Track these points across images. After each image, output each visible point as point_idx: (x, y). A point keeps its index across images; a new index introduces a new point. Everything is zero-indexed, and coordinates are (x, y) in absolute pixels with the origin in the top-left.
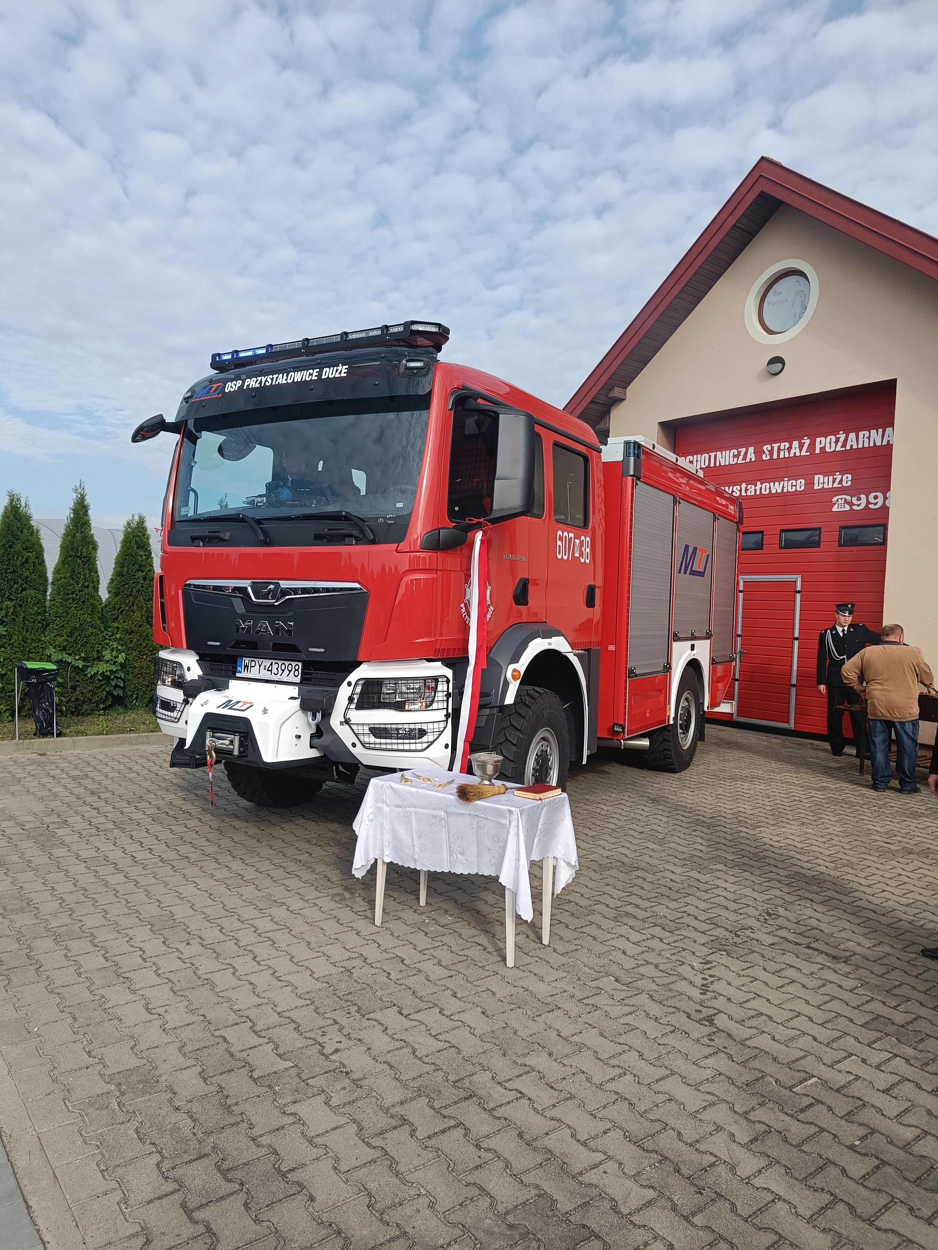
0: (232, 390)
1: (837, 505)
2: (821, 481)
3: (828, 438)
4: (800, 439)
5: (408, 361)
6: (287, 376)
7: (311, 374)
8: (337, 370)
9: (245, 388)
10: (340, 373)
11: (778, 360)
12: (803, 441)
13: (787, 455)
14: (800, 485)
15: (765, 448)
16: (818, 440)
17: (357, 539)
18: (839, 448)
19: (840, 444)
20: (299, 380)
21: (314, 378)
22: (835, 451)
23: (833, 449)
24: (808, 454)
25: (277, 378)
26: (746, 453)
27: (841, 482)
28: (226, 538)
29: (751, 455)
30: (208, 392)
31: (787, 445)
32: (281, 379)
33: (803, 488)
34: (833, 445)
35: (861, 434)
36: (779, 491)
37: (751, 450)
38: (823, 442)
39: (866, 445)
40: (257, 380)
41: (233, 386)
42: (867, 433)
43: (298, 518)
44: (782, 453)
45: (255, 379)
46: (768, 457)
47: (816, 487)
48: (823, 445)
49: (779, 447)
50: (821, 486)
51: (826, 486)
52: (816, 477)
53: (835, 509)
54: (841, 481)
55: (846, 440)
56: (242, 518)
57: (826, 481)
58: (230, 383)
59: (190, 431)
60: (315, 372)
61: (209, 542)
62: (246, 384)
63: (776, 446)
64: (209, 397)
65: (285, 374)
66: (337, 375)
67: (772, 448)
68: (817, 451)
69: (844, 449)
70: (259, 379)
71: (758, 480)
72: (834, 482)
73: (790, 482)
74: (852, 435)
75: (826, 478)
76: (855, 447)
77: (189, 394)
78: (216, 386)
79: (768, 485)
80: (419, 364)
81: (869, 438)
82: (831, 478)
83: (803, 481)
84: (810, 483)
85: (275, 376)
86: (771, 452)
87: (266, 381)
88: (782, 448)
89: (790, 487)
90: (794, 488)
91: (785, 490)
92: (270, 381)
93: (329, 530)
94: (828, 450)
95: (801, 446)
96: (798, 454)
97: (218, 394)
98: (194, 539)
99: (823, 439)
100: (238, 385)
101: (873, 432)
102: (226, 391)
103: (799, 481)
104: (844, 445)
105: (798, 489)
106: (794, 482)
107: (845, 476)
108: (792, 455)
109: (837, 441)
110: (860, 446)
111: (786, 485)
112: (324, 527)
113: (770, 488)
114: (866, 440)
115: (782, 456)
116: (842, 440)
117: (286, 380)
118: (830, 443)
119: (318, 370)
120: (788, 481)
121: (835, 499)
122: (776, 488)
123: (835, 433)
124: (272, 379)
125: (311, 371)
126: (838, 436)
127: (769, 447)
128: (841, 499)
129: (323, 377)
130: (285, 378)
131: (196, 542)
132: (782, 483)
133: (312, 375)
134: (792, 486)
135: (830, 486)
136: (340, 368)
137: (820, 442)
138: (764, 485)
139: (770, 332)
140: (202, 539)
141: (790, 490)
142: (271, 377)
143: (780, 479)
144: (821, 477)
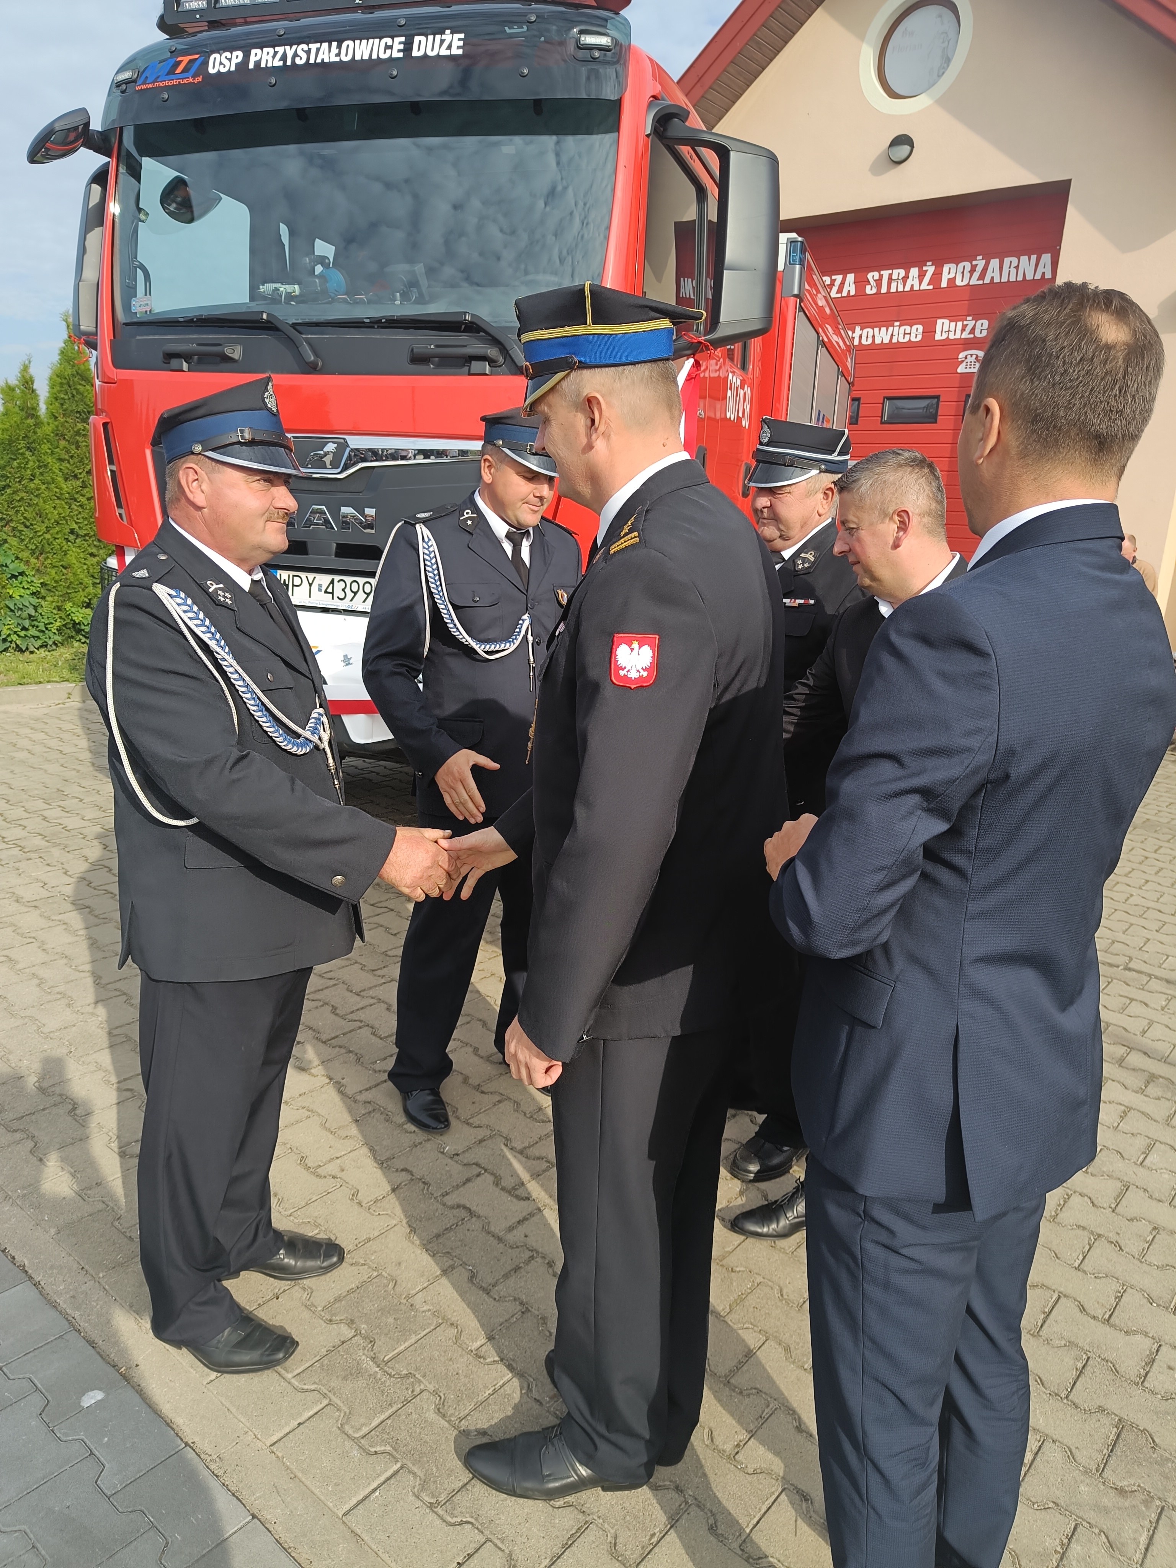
0: (223, 70)
1: (964, 363)
2: (946, 329)
3: (961, 265)
4: (920, 264)
5: (582, 32)
6: (339, 47)
7: (388, 47)
8: (442, 41)
9: (251, 66)
10: (449, 47)
11: (903, 140)
12: (925, 268)
13: (900, 289)
14: (916, 333)
15: (870, 276)
16: (946, 268)
17: (492, 362)
18: (974, 281)
19: (976, 275)
20: (366, 57)
21: (397, 55)
22: (968, 285)
23: (965, 283)
24: (931, 287)
25: (318, 50)
26: (843, 283)
27: (973, 331)
28: (236, 356)
29: (850, 287)
30: (172, 72)
31: (902, 272)
32: (327, 53)
33: (919, 338)
34: (967, 275)
35: (1007, 261)
36: (886, 341)
37: (851, 277)
38: (953, 271)
39: (1012, 279)
40: (276, 53)
41: (226, 63)
42: (1014, 260)
43: (377, 324)
44: (894, 285)
45: (271, 50)
46: (874, 291)
47: (938, 337)
48: (952, 275)
49: (890, 275)
50: (944, 336)
51: (952, 336)
52: (940, 322)
53: (960, 370)
54: (973, 329)
55: (985, 269)
56: (268, 322)
57: (952, 328)
58: (217, 55)
59: (129, 154)
60: (398, 43)
61: (200, 361)
62: (253, 59)
63: (886, 274)
64: (175, 82)
65: (334, 44)
66: (444, 52)
67: (881, 276)
68: (944, 284)
69: (981, 282)
70: (280, 50)
71: (858, 324)
72: (963, 330)
73: (902, 328)
74: (994, 263)
75: (953, 324)
76: (997, 280)
77: (127, 75)
78: (186, 59)
79: (870, 330)
80: (603, 41)
81: (1017, 267)
82: (960, 324)
83: (920, 328)
84: (929, 331)
85: (314, 47)
86: (879, 282)
87: (296, 55)
88: (895, 277)
89: (901, 336)
90: (907, 337)
91: (895, 340)
92: (304, 56)
93: (437, 346)
94: (959, 282)
95: (922, 276)
96: (916, 288)
97: (194, 77)
98: (169, 356)
99: (953, 266)
100: (235, 61)
101: (1024, 259)
102: (211, 71)
103: (914, 327)
104: (982, 276)
105: (913, 339)
106: (908, 328)
107: (979, 322)
108: (908, 288)
109: (973, 269)
110: (1004, 279)
111: (895, 333)
112: (428, 342)
113: (873, 336)
114: (1013, 271)
115: (893, 290)
116: (979, 269)
117: (338, 55)
118: (963, 273)
119: (403, 39)
120: (900, 326)
121: (962, 355)
122: (882, 336)
123: (971, 258)
124: (308, 52)
125: (389, 41)
126: (974, 263)
127: (876, 275)
128: (971, 355)
129: (415, 53)
130: (334, 50)
131: (174, 362)
132: (891, 329)
133: (391, 47)
134: (905, 334)
135: (958, 336)
136: (447, 36)
137: (949, 272)
138: (865, 331)
139: (893, 94)
140: (187, 357)
141: (901, 340)
142: (305, 47)
143: (888, 323)
144: (946, 322)
